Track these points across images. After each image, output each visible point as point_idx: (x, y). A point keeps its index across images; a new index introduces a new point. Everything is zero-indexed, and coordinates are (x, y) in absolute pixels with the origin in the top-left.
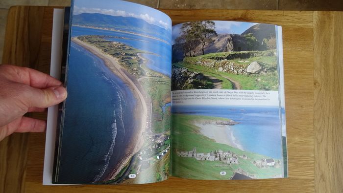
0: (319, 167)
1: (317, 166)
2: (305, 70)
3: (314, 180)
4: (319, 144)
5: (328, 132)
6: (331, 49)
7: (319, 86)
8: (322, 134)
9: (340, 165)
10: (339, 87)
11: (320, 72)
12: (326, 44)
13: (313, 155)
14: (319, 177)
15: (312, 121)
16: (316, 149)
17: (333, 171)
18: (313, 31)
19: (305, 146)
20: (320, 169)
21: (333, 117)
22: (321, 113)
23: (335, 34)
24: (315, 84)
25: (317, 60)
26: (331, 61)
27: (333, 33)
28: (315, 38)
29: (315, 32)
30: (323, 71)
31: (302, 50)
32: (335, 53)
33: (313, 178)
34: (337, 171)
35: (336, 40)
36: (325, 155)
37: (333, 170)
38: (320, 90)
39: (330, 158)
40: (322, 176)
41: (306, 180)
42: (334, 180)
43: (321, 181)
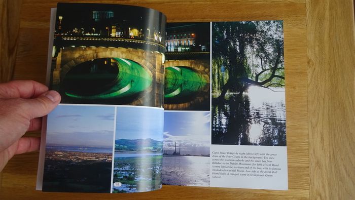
0: (314, 153)
1: (311, 152)
2: (297, 48)
3: (308, 167)
4: (314, 128)
5: (323, 115)
6: (326, 24)
7: (313, 65)
8: (317, 117)
9: (337, 150)
10: (335, 66)
11: (314, 49)
12: (321, 19)
13: (307, 140)
14: (314, 164)
15: (306, 103)
16: (310, 134)
17: (330, 158)
18: (305, 6)
19: (299, 131)
20: (315, 155)
21: (329, 99)
22: (315, 95)
23: (330, 9)
24: (308, 63)
25: (311, 37)
26: (326, 38)
27: (328, 7)
28: (308, 13)
29: (308, 8)
30: (317, 48)
31: (294, 26)
32: (330, 29)
33: (308, 165)
34: (334, 156)
35: (331, 15)
36: (320, 140)
37: (330, 156)
38: (315, 69)
39: (326, 143)
40: (318, 163)
41: (300, 168)
42: (331, 168)
43: (316, 169)
